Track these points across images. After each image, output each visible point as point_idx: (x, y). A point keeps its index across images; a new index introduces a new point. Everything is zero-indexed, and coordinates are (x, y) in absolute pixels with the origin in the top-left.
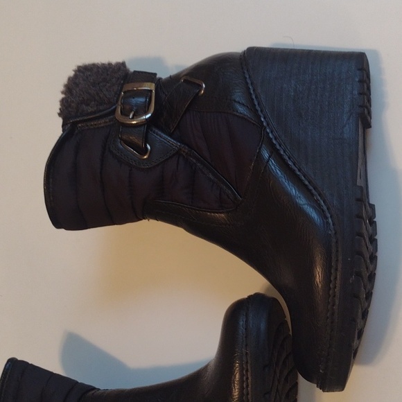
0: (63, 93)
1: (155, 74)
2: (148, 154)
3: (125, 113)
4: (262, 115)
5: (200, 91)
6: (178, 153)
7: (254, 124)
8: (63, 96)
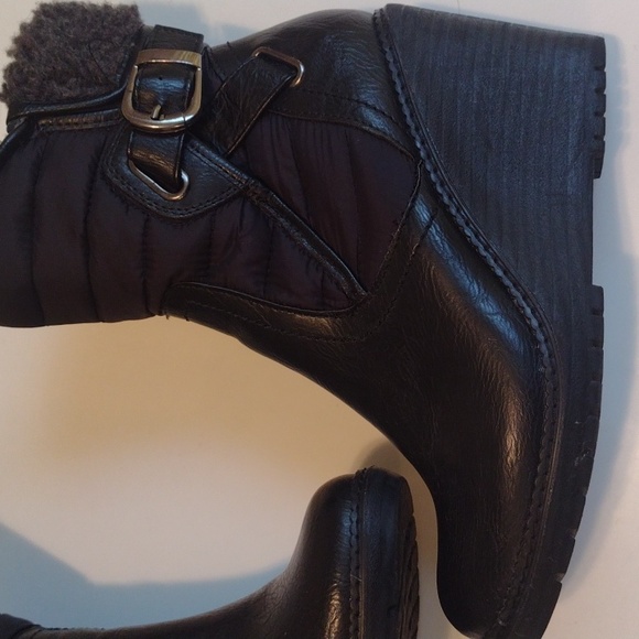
0: (9, 53)
1: (200, 37)
2: (184, 191)
3: (141, 107)
4: (417, 137)
5: (295, 78)
6: (242, 195)
7: (402, 152)
8: (11, 60)
